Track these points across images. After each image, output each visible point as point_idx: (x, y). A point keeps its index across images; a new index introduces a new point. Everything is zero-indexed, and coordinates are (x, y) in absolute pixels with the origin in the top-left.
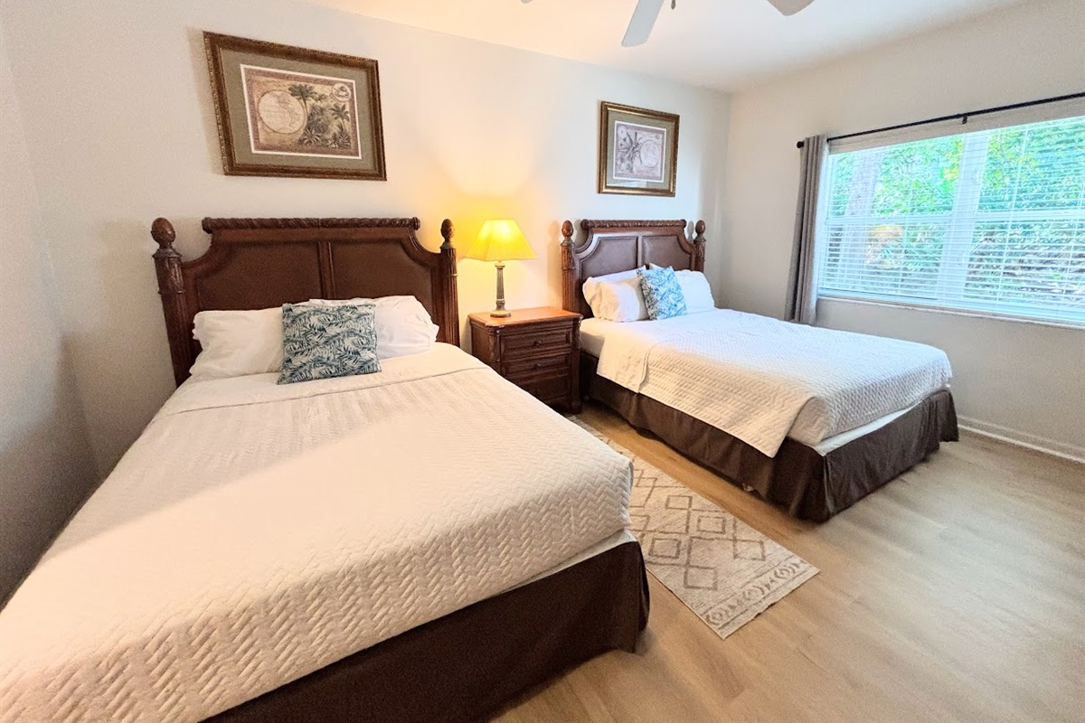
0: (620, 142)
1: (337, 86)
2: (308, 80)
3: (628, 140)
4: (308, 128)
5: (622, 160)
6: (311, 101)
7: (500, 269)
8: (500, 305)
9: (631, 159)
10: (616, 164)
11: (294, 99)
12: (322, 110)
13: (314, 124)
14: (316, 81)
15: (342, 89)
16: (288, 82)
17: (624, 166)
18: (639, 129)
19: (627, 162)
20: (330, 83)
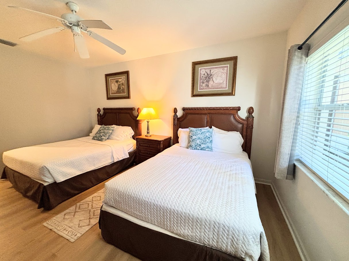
0: (202, 76)
1: (122, 79)
2: (118, 79)
3: (206, 74)
4: (118, 89)
5: (203, 83)
6: (118, 83)
7: (148, 122)
8: (148, 133)
9: (208, 82)
10: (200, 85)
11: (116, 83)
12: (120, 84)
13: (119, 88)
14: (119, 79)
15: (123, 79)
16: (115, 80)
17: (204, 85)
18: (212, 68)
19: (206, 83)
20: (121, 78)
